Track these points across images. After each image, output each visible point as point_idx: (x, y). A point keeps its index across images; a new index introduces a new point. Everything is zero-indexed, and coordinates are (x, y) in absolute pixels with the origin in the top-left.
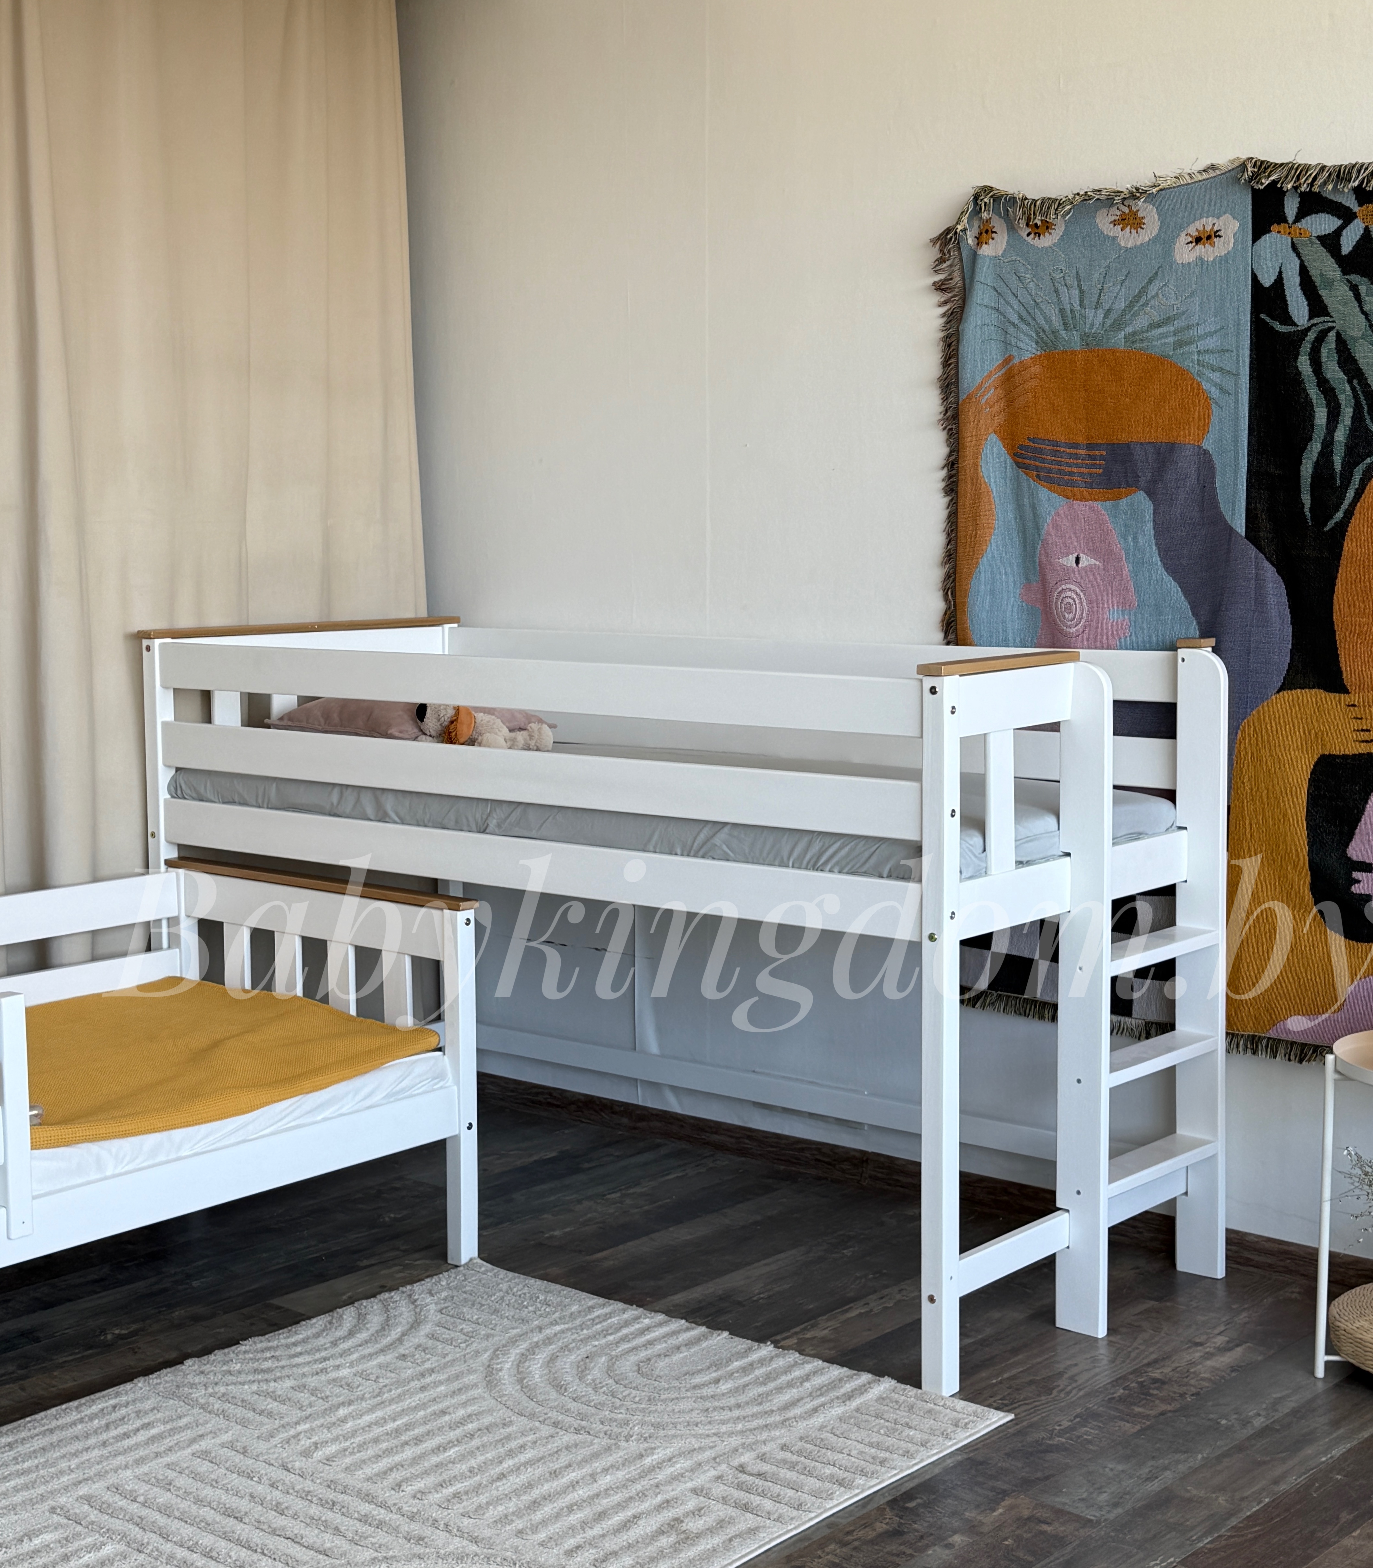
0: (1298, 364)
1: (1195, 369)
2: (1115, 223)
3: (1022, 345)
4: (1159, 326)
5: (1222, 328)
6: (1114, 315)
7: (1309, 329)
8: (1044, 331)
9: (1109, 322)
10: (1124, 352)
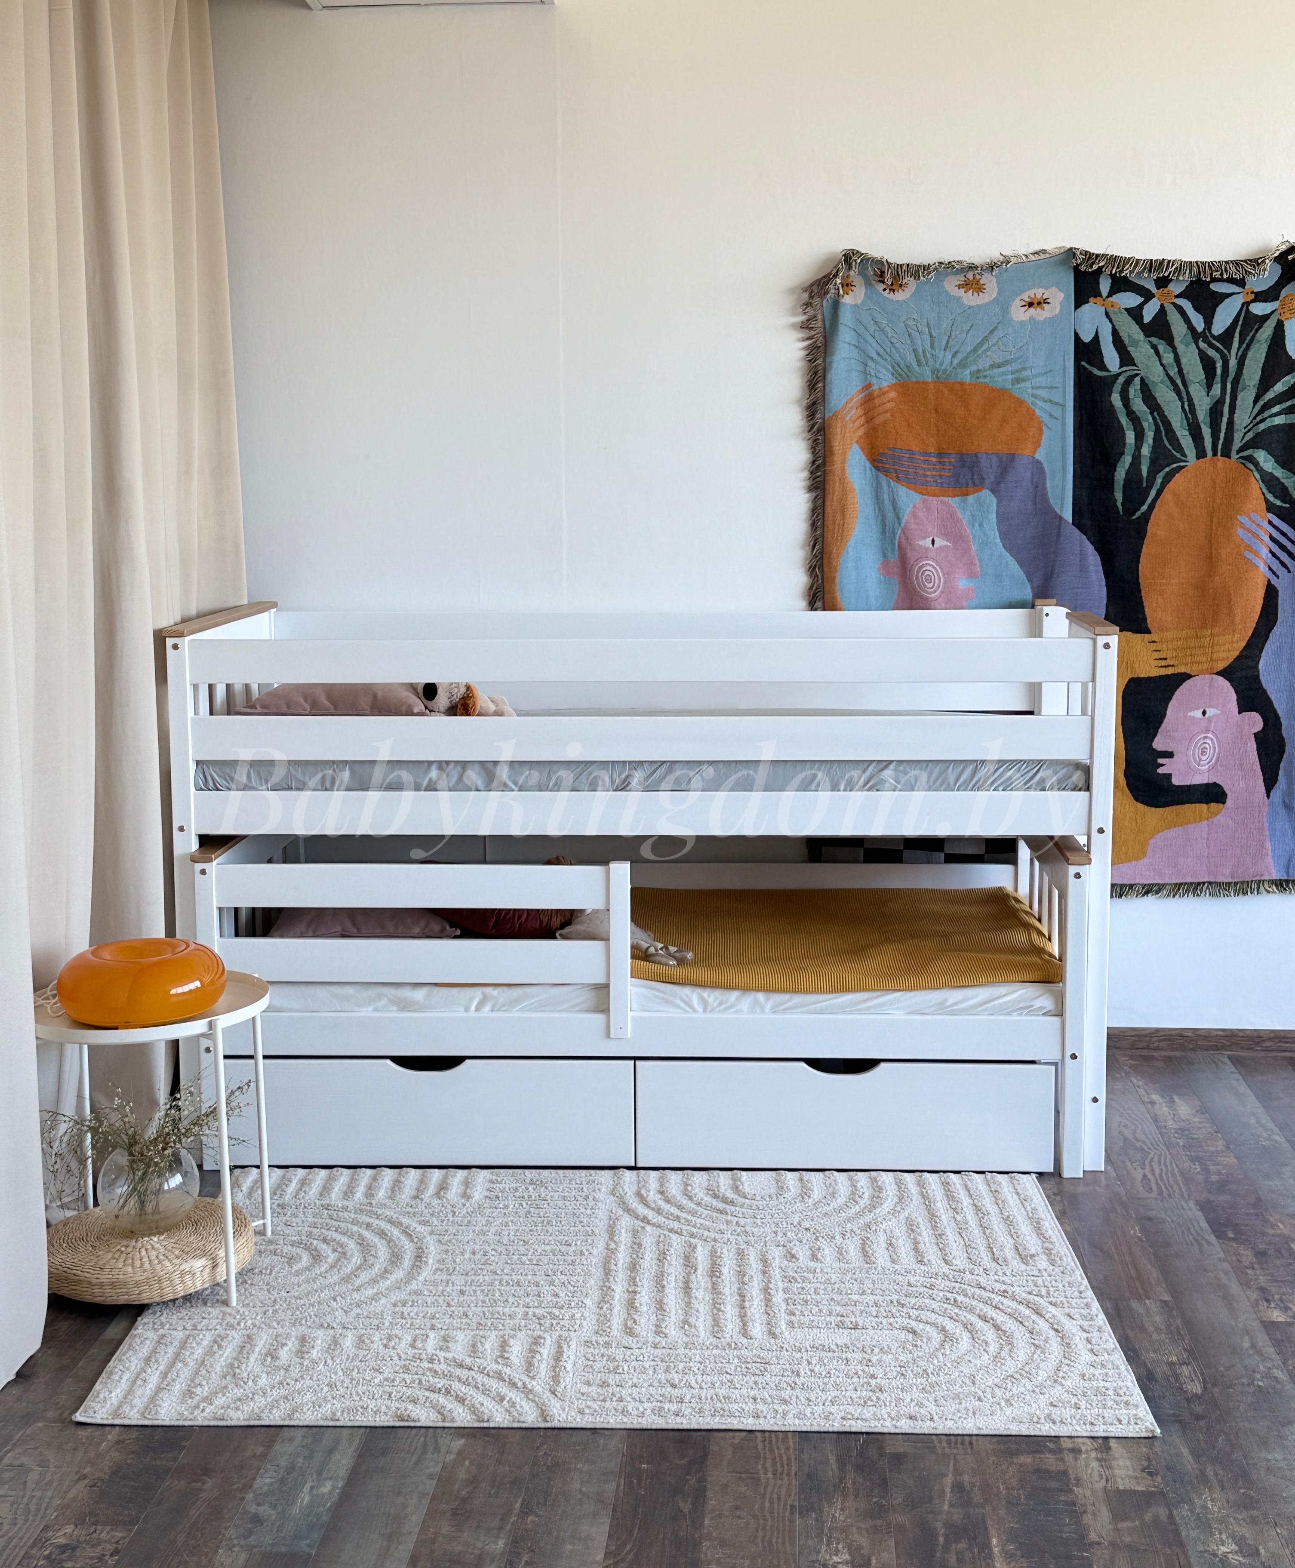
0: (1112, 399)
1: (1030, 400)
2: (959, 287)
3: (881, 376)
4: (999, 366)
5: (1051, 371)
6: (960, 356)
7: (1120, 374)
8: (899, 366)
9: (955, 362)
10: (970, 384)
